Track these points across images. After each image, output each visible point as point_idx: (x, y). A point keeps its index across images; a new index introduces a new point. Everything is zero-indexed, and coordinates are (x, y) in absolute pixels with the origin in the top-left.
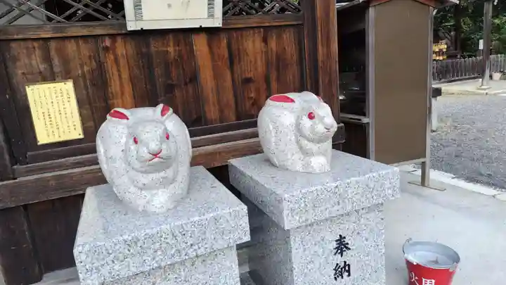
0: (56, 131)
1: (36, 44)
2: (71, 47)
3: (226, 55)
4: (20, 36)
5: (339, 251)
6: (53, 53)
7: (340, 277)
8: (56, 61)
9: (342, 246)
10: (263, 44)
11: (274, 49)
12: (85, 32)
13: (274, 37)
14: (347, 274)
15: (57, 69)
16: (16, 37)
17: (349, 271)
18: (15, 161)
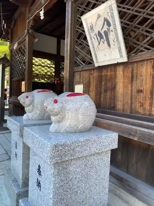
1: (79, 72)
2: (85, 73)
6: (81, 76)
15: (81, 81)
16: (76, 71)
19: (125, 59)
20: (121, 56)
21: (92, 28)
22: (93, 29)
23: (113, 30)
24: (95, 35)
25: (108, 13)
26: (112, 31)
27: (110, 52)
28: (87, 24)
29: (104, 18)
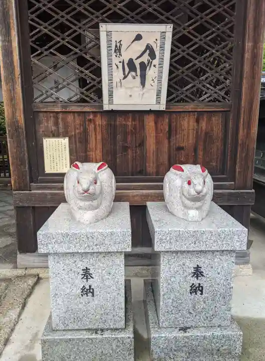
0: (55, 166)
1: (52, 115)
2: (70, 118)
3: (167, 130)
4: (45, 110)
5: (196, 275)
6: (60, 120)
7: (195, 293)
8: (61, 126)
9: (198, 272)
10: (195, 124)
11: (204, 128)
12: (79, 109)
13: (205, 119)
14: (200, 292)
15: (61, 130)
16: (42, 110)
17: (202, 291)
18: (32, 181)
19: (162, 107)
20: (158, 102)
21: (118, 50)
22: (120, 52)
23: (157, 66)
24: (120, 62)
25: (156, 40)
26: (154, 66)
27: (142, 93)
28: (109, 41)
29: (148, 44)
